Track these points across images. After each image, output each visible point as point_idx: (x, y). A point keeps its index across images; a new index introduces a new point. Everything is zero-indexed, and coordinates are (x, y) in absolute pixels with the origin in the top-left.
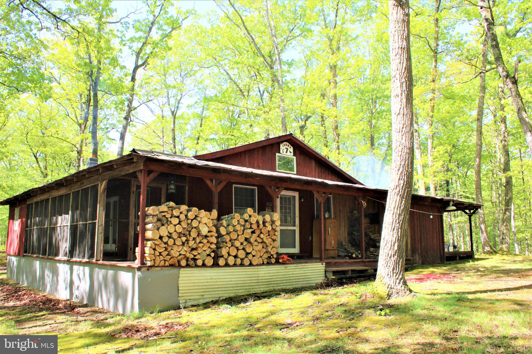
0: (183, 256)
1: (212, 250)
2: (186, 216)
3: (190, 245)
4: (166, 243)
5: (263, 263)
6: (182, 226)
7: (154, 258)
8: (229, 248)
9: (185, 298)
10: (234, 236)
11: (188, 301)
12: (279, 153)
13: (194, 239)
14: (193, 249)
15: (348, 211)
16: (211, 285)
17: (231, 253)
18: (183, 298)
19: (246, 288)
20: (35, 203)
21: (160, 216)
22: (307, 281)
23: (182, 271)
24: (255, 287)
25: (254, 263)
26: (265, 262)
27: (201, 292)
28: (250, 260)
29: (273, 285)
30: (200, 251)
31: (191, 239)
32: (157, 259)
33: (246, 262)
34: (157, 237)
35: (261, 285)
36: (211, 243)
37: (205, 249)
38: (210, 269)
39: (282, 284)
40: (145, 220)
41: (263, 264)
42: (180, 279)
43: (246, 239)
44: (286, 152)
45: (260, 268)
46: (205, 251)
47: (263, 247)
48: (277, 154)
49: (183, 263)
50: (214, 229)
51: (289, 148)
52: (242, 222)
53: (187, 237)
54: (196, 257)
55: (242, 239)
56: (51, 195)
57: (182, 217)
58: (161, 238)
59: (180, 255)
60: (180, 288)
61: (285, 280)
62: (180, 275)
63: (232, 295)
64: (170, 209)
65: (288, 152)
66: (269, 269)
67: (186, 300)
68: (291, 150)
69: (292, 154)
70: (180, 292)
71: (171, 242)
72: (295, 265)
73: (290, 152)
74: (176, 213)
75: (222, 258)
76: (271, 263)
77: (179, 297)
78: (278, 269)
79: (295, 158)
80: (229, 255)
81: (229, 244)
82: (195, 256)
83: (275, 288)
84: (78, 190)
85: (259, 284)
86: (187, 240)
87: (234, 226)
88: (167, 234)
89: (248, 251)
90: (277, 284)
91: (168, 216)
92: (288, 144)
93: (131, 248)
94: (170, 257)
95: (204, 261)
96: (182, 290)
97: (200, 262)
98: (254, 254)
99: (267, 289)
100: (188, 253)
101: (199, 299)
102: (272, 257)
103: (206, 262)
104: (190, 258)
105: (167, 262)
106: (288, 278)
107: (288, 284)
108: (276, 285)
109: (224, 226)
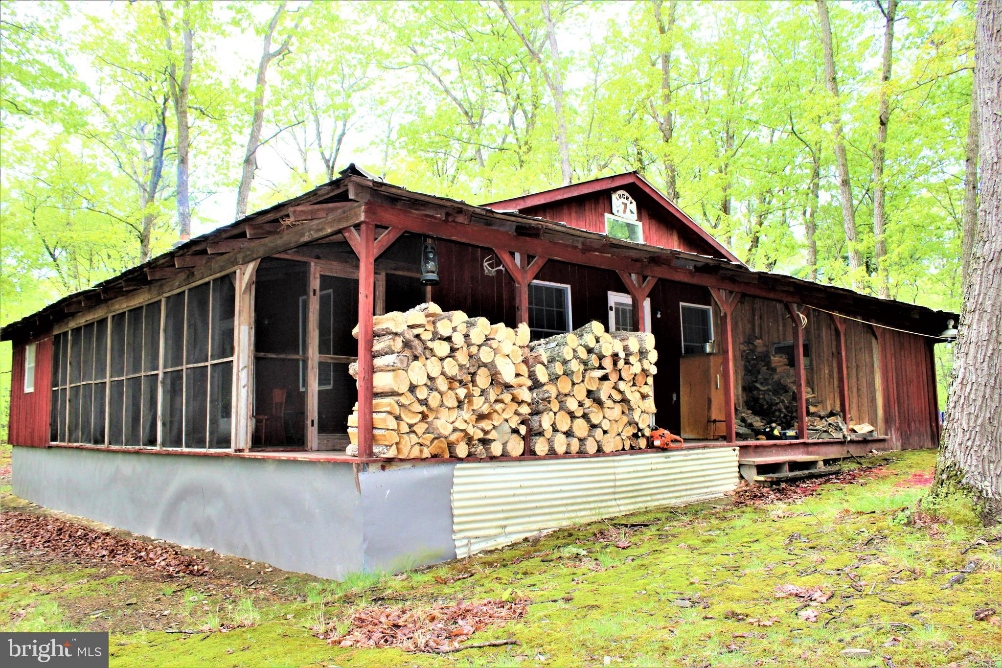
0: (462, 434)
1: (522, 418)
2: (466, 336)
3: (475, 408)
4: (424, 402)
5: (623, 449)
6: (457, 361)
7: (397, 440)
8: (555, 413)
9: (468, 534)
10: (564, 385)
11: (472, 541)
12: (611, 212)
13: (483, 392)
14: (481, 417)
15: (742, 340)
16: (520, 502)
17: (559, 427)
18: (463, 535)
19: (592, 506)
20: (73, 330)
21: (410, 335)
23: (459, 469)
24: (609, 503)
25: (607, 449)
26: (627, 447)
27: (499, 519)
28: (598, 442)
29: (644, 499)
30: (497, 420)
31: (477, 392)
32: (403, 442)
33: (591, 447)
34: (404, 388)
35: (620, 499)
36: (520, 403)
37: (507, 417)
38: (517, 463)
40: (372, 346)
41: (624, 451)
42: (455, 488)
43: (589, 393)
44: (625, 212)
45: (618, 461)
46: (507, 421)
47: (623, 413)
48: (607, 215)
49: (462, 450)
50: (524, 370)
51: (628, 203)
52: (583, 354)
53: (468, 388)
54: (489, 437)
55: (580, 392)
56: (113, 308)
57: (458, 339)
58: (412, 388)
59: (455, 430)
60: (455, 512)
61: (666, 487)
62: (455, 480)
63: (565, 524)
64: (432, 319)
65: (628, 211)
66: (636, 462)
67: (469, 538)
68: (633, 206)
69: (635, 216)
70: (456, 520)
71: (434, 400)
73: (632, 212)
74: (444, 328)
75: (542, 439)
76: (640, 448)
77: (453, 532)
78: (654, 461)
79: (640, 224)
80: (555, 430)
81: (555, 406)
82: (486, 432)
83: (648, 504)
84: (179, 291)
85: (617, 496)
86: (469, 396)
87: (565, 362)
88: (425, 380)
89: (595, 421)
90: (653, 495)
91: (425, 336)
93: (313, 421)
94: (432, 436)
95: (505, 444)
96: (459, 516)
97: (496, 449)
98: (605, 429)
99: (632, 507)
100: (471, 425)
101: (496, 536)
102: (640, 434)
103: (509, 447)
104: (476, 437)
105: (425, 450)
106: (672, 483)
107: (671, 495)
108: (649, 498)
109: (543, 364)
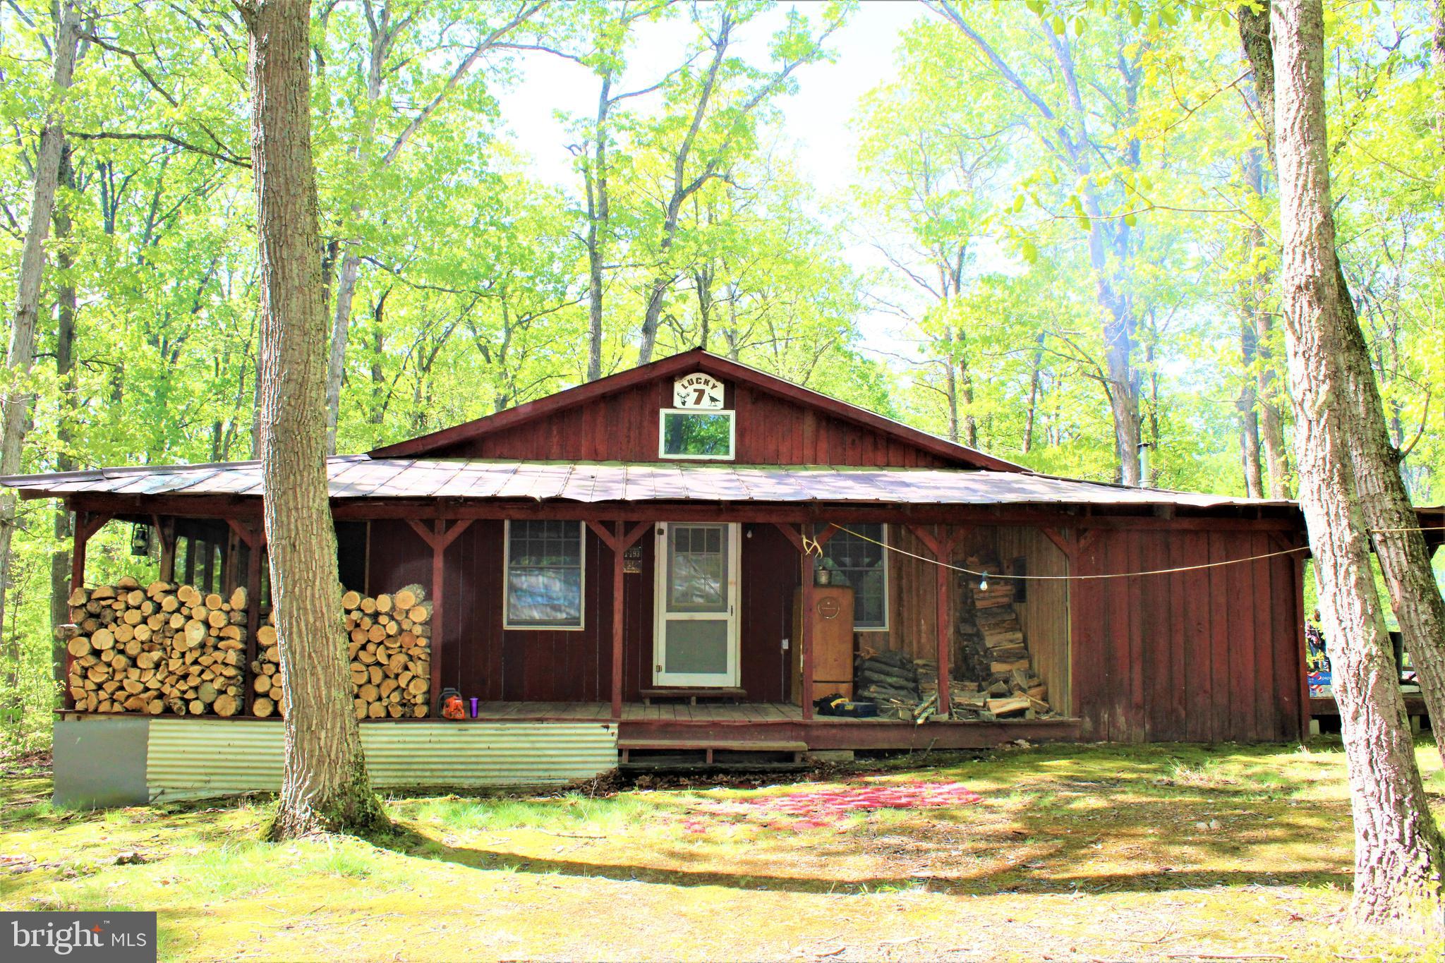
0: (155, 693)
3: (171, 669)
4: (110, 664)
9: (163, 784)
11: (167, 791)
12: (670, 405)
16: (226, 760)
18: (157, 784)
22: (546, 770)
23: (154, 724)
26: (394, 715)
27: (201, 774)
29: (419, 773)
38: (227, 723)
39: (451, 774)
41: (388, 717)
42: (150, 741)
44: (698, 401)
45: (376, 729)
47: (387, 676)
48: (663, 412)
49: (157, 707)
54: (188, 696)
59: (147, 689)
60: (149, 762)
61: (462, 763)
62: (151, 734)
65: (706, 399)
66: (404, 732)
67: (165, 788)
69: (721, 404)
70: (149, 770)
72: (498, 725)
75: (263, 700)
76: (413, 717)
77: (146, 780)
79: (731, 414)
86: (166, 658)
88: (111, 644)
90: (432, 770)
92: (704, 376)
95: (209, 704)
96: (153, 766)
97: (198, 707)
100: (167, 685)
101: (200, 789)
102: (413, 701)
103: (217, 707)
104: (173, 696)
106: (473, 759)
107: (470, 774)
108: (428, 774)
